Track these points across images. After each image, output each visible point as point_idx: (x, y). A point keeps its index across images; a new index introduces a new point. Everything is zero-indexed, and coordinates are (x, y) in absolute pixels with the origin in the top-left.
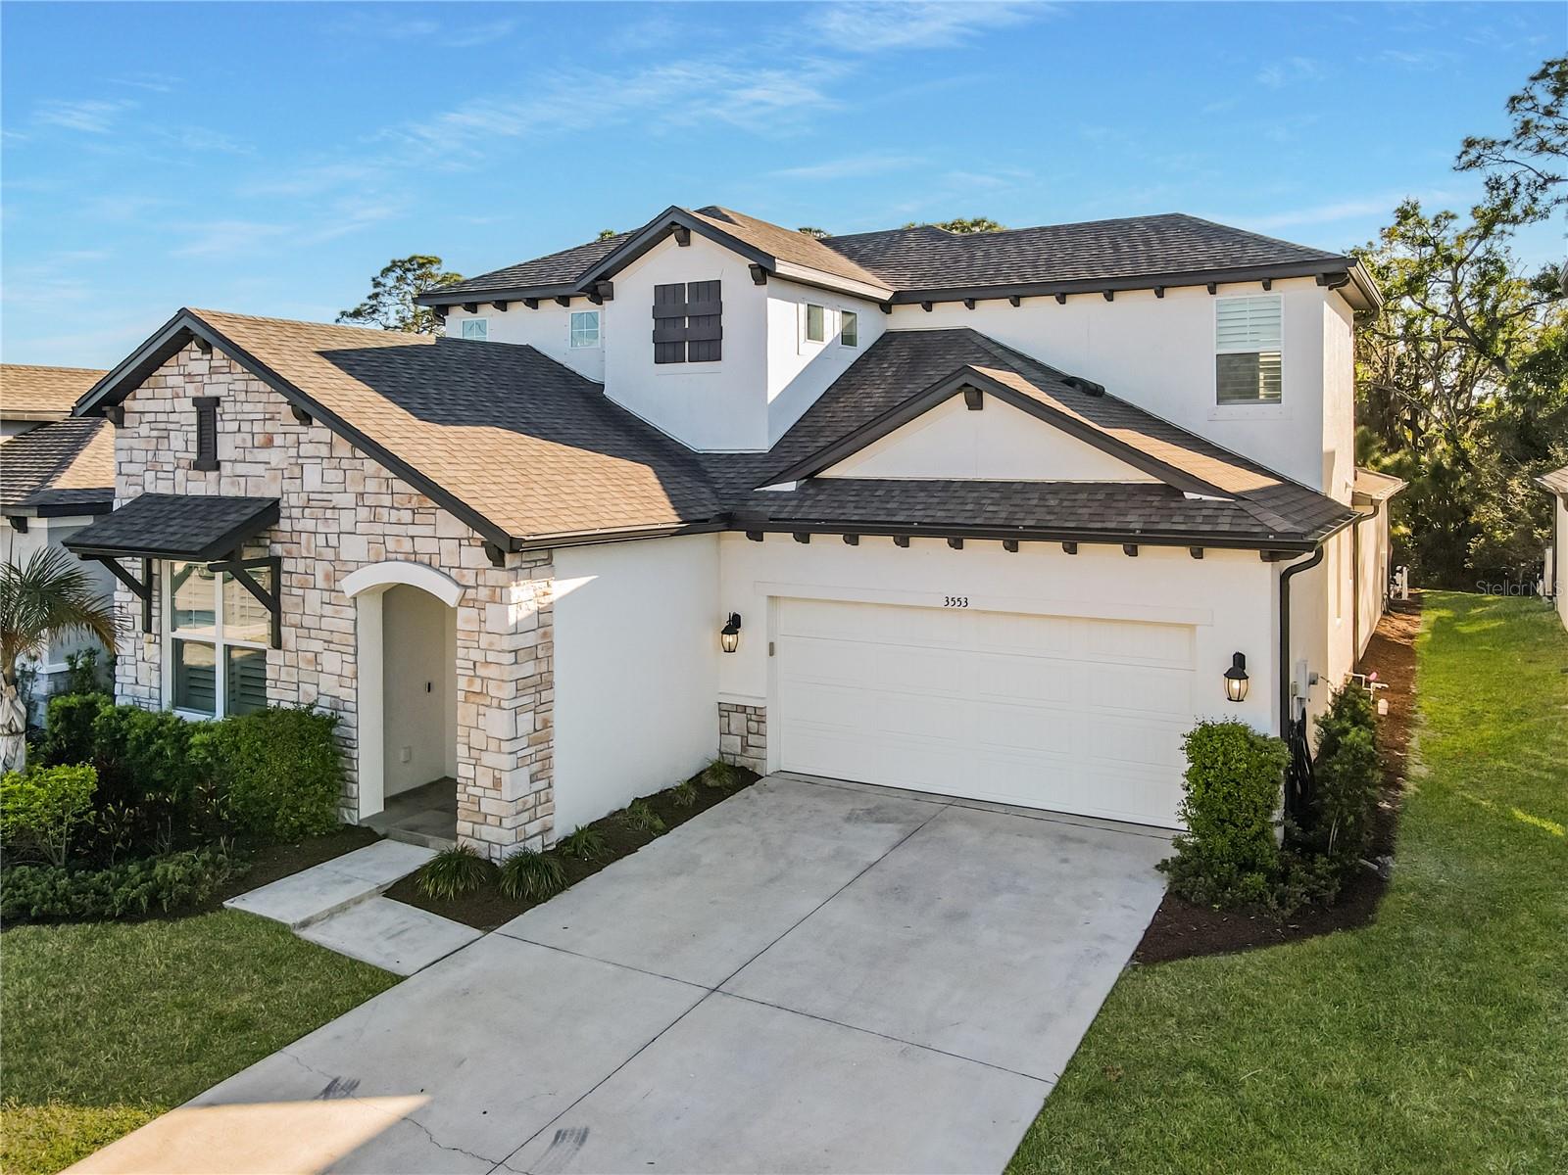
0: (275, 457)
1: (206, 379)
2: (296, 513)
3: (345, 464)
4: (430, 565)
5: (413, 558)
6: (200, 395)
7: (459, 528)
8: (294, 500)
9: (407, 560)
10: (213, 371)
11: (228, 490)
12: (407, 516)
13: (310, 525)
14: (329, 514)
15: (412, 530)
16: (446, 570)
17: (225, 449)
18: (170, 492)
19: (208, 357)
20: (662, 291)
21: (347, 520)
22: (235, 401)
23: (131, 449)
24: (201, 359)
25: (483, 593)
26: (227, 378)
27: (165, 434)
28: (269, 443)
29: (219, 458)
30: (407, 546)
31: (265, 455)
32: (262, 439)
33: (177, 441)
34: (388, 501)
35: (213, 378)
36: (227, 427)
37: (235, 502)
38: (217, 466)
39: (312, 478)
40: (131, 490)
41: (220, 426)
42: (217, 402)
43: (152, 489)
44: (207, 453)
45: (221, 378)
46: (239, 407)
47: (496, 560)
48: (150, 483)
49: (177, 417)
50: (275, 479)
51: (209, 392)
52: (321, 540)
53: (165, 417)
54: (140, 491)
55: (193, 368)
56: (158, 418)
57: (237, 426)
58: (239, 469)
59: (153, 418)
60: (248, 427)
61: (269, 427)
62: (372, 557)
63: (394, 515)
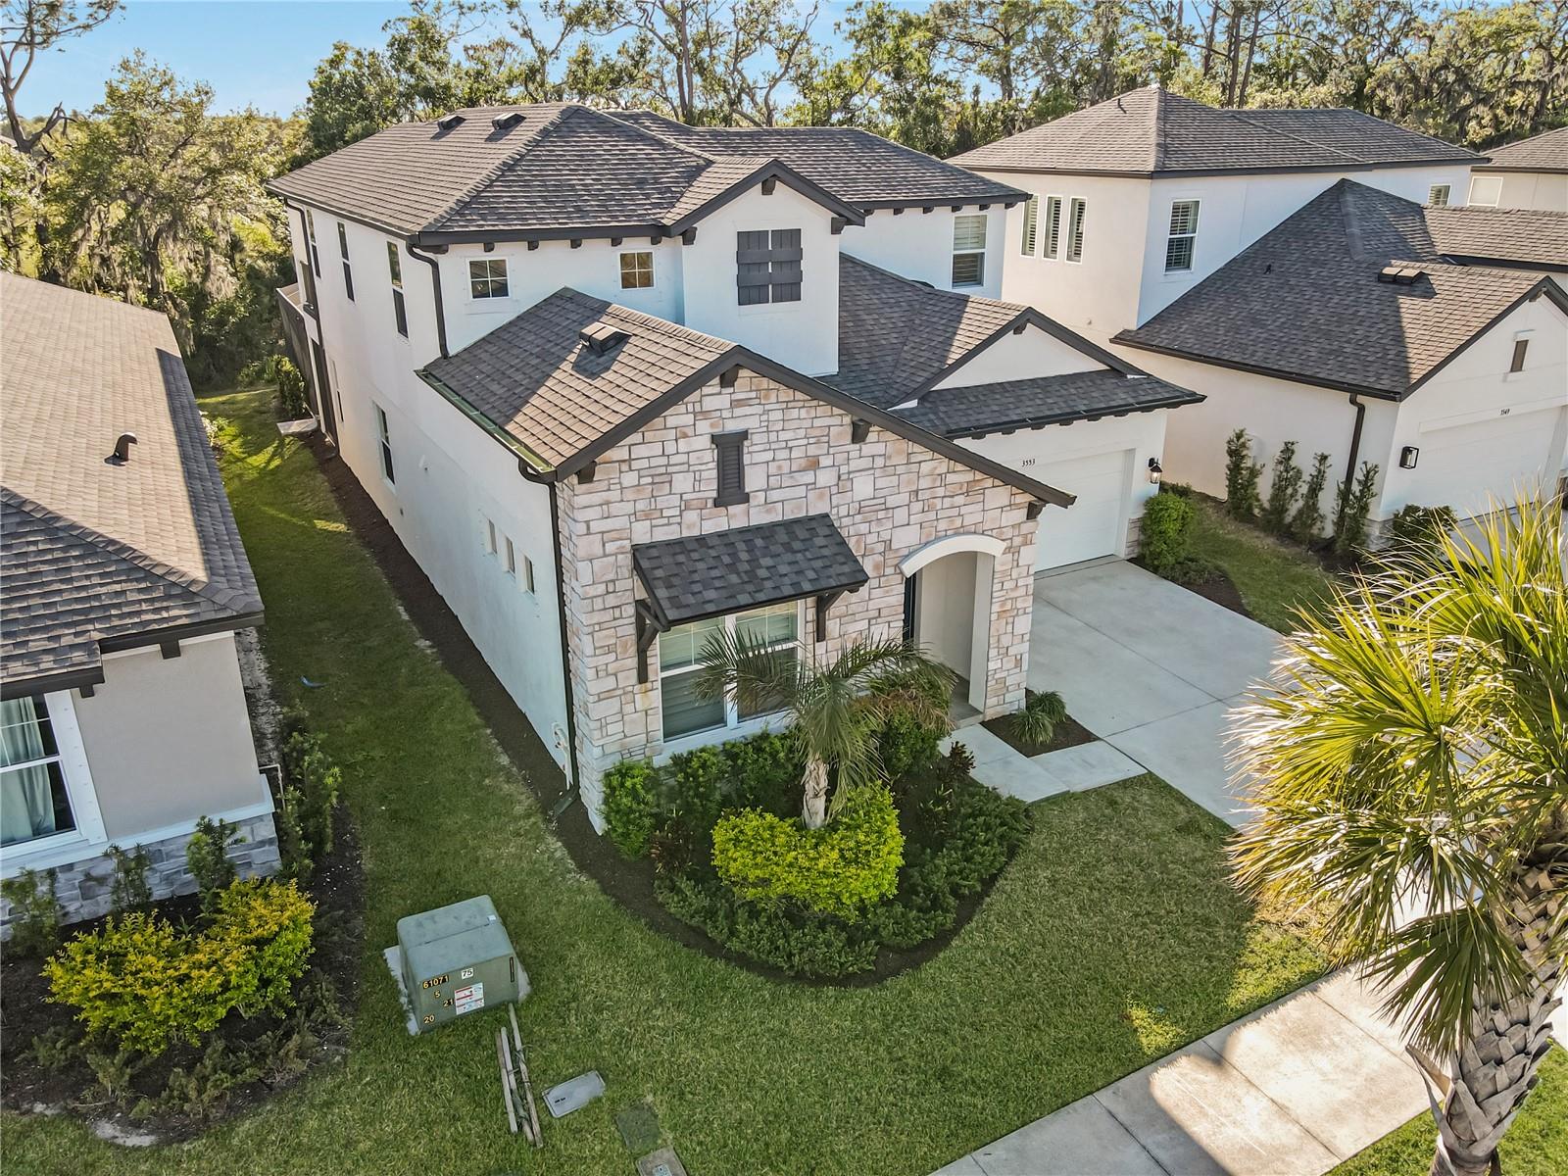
0: (826, 478)
1: (726, 414)
3: (899, 470)
4: (975, 533)
5: (961, 530)
6: (717, 431)
8: (844, 510)
9: (955, 534)
10: (735, 404)
11: (759, 518)
12: (962, 500)
13: (864, 528)
14: (881, 515)
15: (963, 510)
16: (989, 533)
17: (753, 480)
18: (676, 536)
19: (731, 390)
21: (901, 515)
22: (768, 432)
23: (608, 503)
24: (720, 393)
25: (1017, 541)
26: (759, 409)
27: (666, 478)
28: (814, 464)
29: (747, 490)
30: (958, 523)
31: (808, 477)
32: (803, 462)
33: (682, 483)
34: (941, 492)
35: (738, 411)
36: (757, 458)
37: (788, 525)
38: (745, 498)
39: (863, 488)
40: (610, 547)
41: (746, 459)
42: (744, 435)
43: (645, 539)
44: (731, 488)
45: (747, 410)
46: (773, 437)
47: (1033, 512)
48: (642, 534)
49: (683, 458)
50: (821, 497)
51: (732, 427)
52: (871, 539)
53: (664, 461)
54: (627, 544)
55: (709, 404)
56: (654, 462)
57: (769, 456)
58: (774, 495)
59: (644, 463)
60: (784, 454)
61: (813, 451)
62: (923, 541)
63: (947, 502)
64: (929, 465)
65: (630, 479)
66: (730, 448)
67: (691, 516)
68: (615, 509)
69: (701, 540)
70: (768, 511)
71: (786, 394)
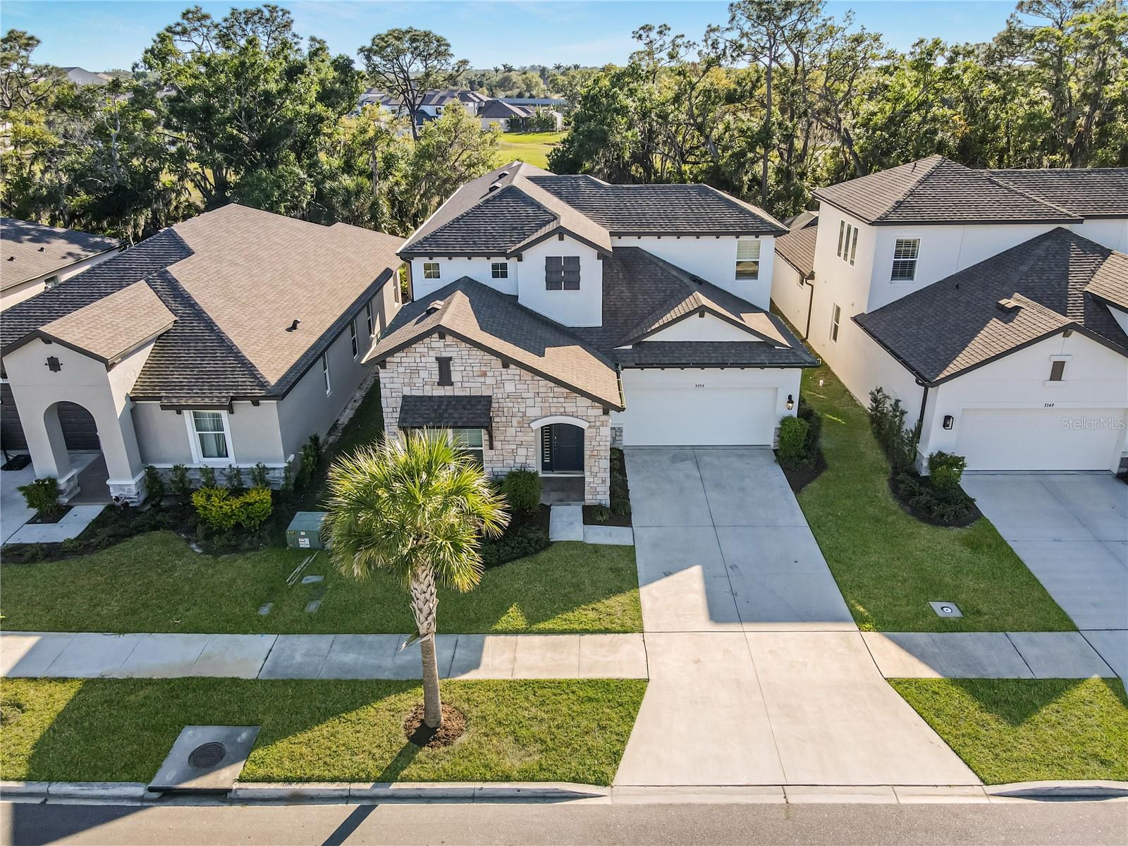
0: (489, 381)
1: (442, 349)
2: (500, 400)
3: (527, 382)
4: (572, 416)
5: (565, 414)
6: (439, 356)
7: (588, 402)
8: (500, 396)
9: (562, 415)
10: (445, 346)
11: (458, 393)
12: (563, 400)
13: (510, 405)
14: (519, 400)
15: (564, 405)
16: (581, 418)
17: (455, 377)
18: (422, 395)
19: (444, 341)
20: (549, 260)
21: (530, 402)
22: (462, 359)
23: (393, 378)
24: (439, 342)
25: (598, 424)
26: (458, 349)
27: (416, 371)
28: (484, 374)
29: (453, 381)
30: (562, 410)
31: (482, 379)
32: (479, 373)
33: (424, 374)
34: (551, 395)
35: (447, 349)
36: (457, 368)
37: (470, 398)
38: (452, 384)
39: (510, 387)
40: (394, 395)
41: (452, 368)
42: (450, 359)
43: (409, 394)
44: (445, 379)
45: (452, 349)
46: (464, 361)
47: (606, 413)
48: (407, 391)
49: (424, 365)
50: (488, 388)
51: (445, 355)
52: (515, 410)
53: (415, 364)
54: (401, 395)
55: (434, 345)
56: (411, 365)
57: (463, 368)
58: (465, 385)
59: (407, 365)
60: (470, 368)
61: (483, 369)
62: (543, 415)
63: (555, 400)
64: (543, 382)
65: (401, 370)
66: (444, 364)
67: (428, 388)
68: (395, 380)
69: (431, 398)
70: (463, 391)
71: (468, 345)
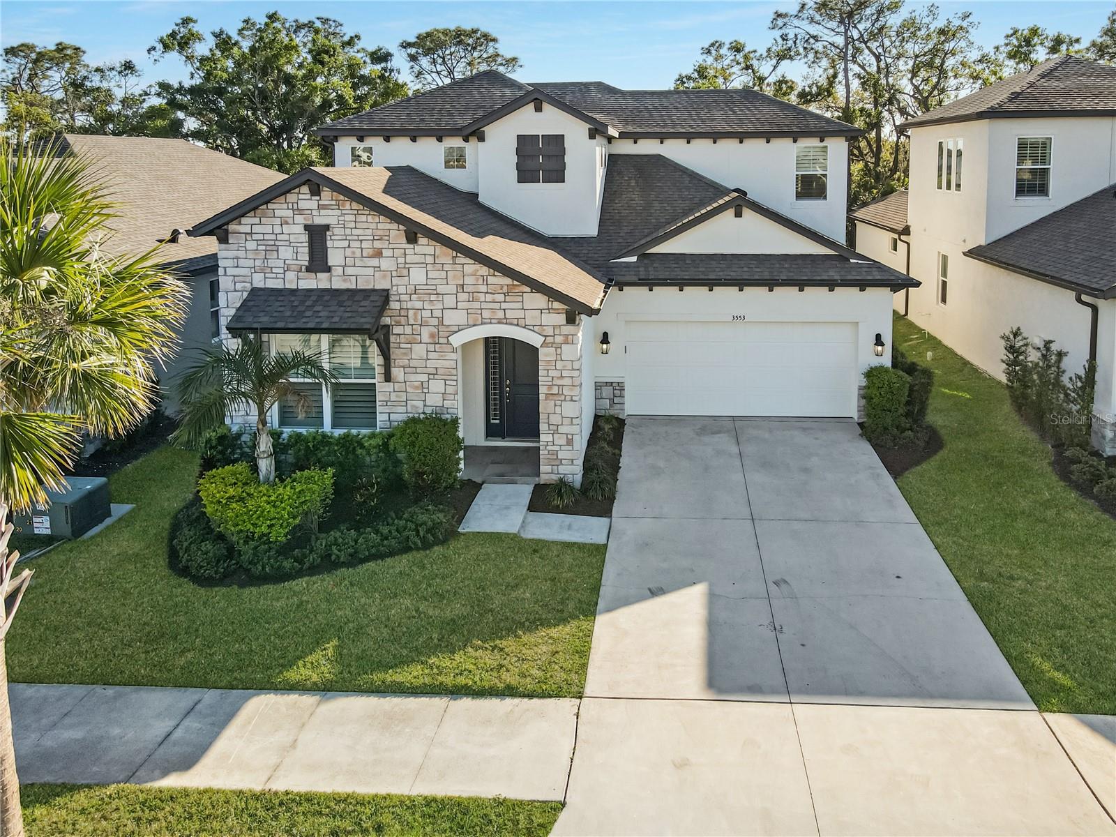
0: (386, 264)
1: (315, 213)
2: (403, 297)
3: (446, 267)
4: (518, 325)
5: (505, 321)
6: (309, 222)
7: (540, 300)
8: (402, 290)
9: (499, 323)
10: (320, 207)
11: (338, 284)
12: (501, 297)
13: (419, 305)
14: (433, 297)
15: (504, 306)
16: (532, 328)
17: (334, 258)
18: (281, 286)
19: (318, 198)
20: (521, 139)
21: (449, 301)
22: (344, 228)
23: (238, 259)
24: (311, 199)
25: (559, 339)
26: (338, 212)
27: (275, 248)
28: (378, 254)
29: (329, 264)
30: (500, 314)
31: (375, 262)
32: (371, 252)
33: (286, 253)
34: (483, 289)
35: (323, 212)
36: (337, 244)
37: (352, 293)
38: (328, 269)
39: (418, 276)
40: (239, 286)
41: (329, 244)
42: (327, 227)
43: (261, 285)
44: (318, 262)
45: (330, 212)
46: (348, 231)
47: (571, 320)
48: (259, 281)
49: (286, 237)
50: (384, 277)
51: (319, 221)
52: (426, 314)
53: (273, 237)
54: (248, 286)
55: (302, 205)
56: (267, 237)
57: (346, 244)
58: (349, 271)
59: (260, 237)
60: (357, 244)
61: (378, 244)
62: (471, 323)
63: (489, 297)
64: (471, 267)
65: (251, 245)
66: (317, 235)
67: (291, 275)
68: (241, 262)
69: (294, 292)
70: (345, 281)
71: (355, 206)
